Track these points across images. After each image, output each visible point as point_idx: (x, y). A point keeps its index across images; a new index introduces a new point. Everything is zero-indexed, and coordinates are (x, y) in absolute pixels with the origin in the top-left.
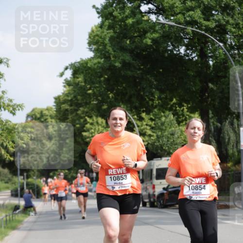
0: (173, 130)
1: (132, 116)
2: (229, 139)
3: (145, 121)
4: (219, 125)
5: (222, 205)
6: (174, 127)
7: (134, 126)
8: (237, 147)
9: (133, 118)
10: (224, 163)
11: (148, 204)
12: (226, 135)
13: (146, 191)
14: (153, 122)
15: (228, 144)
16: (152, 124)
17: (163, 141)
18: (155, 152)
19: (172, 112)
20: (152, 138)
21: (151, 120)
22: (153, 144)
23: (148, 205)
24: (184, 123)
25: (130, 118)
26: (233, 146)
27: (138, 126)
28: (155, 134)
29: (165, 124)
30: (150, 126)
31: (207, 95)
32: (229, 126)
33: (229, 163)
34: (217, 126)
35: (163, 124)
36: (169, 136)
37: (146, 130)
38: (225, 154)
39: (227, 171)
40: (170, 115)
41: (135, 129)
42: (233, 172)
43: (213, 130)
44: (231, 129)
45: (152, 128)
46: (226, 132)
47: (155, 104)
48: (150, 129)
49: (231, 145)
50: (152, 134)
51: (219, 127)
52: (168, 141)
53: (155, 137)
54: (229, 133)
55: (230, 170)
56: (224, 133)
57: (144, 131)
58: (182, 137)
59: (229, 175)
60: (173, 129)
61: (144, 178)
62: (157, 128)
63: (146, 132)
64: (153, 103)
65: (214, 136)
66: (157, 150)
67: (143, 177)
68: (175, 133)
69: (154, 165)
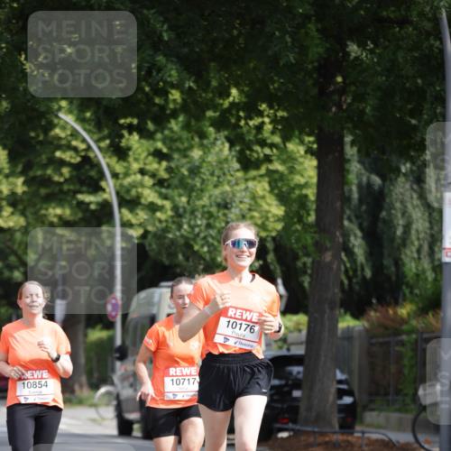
0: (226, 192)
1: (97, 141)
2: (407, 227)
3: (136, 160)
4: (377, 180)
5: (377, 441)
6: (229, 182)
7: (102, 176)
8: (432, 253)
9: (100, 148)
10: (388, 305)
11: (136, 426)
12: (399, 215)
13: (131, 385)
14: (164, 164)
15: (404, 245)
16: (161, 168)
17: (192, 227)
18: (167, 262)
19: (226, 133)
20: (158, 214)
21: (158, 155)
22: (160, 236)
23: (137, 430)
24: (263, 170)
25: (89, 148)
26: (419, 251)
27: (115, 175)
28: (168, 204)
29: (202, 170)
30: (153, 175)
31: (339, 79)
32: (408, 186)
33: (403, 306)
34: (369, 185)
35: (194, 171)
36: (214, 210)
37: (140, 190)
38: (394, 278)
39: (397, 333)
40: (219, 143)
41: (103, 184)
42: (414, 336)
43: (355, 196)
44: (415, 196)
45: (160, 183)
46: (398, 205)
47: (171, 106)
48: (154, 185)
49: (414, 249)
50: (159, 202)
51: (376, 188)
52: (209, 226)
53: (170, 213)
54: (409, 206)
55: (405, 327)
56: (392, 207)
57: (133, 192)
58: (256, 214)
59: (402, 344)
60: (227, 188)
61: (128, 343)
62: (175, 181)
63: (139, 197)
64: (167, 100)
65: (357, 217)
66: (172, 255)
67: (123, 341)
68: (232, 201)
69: (159, 302)
